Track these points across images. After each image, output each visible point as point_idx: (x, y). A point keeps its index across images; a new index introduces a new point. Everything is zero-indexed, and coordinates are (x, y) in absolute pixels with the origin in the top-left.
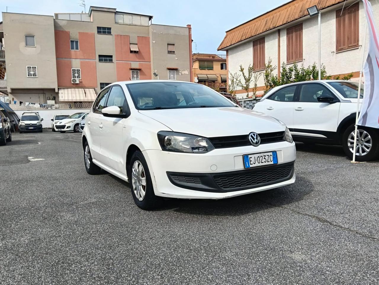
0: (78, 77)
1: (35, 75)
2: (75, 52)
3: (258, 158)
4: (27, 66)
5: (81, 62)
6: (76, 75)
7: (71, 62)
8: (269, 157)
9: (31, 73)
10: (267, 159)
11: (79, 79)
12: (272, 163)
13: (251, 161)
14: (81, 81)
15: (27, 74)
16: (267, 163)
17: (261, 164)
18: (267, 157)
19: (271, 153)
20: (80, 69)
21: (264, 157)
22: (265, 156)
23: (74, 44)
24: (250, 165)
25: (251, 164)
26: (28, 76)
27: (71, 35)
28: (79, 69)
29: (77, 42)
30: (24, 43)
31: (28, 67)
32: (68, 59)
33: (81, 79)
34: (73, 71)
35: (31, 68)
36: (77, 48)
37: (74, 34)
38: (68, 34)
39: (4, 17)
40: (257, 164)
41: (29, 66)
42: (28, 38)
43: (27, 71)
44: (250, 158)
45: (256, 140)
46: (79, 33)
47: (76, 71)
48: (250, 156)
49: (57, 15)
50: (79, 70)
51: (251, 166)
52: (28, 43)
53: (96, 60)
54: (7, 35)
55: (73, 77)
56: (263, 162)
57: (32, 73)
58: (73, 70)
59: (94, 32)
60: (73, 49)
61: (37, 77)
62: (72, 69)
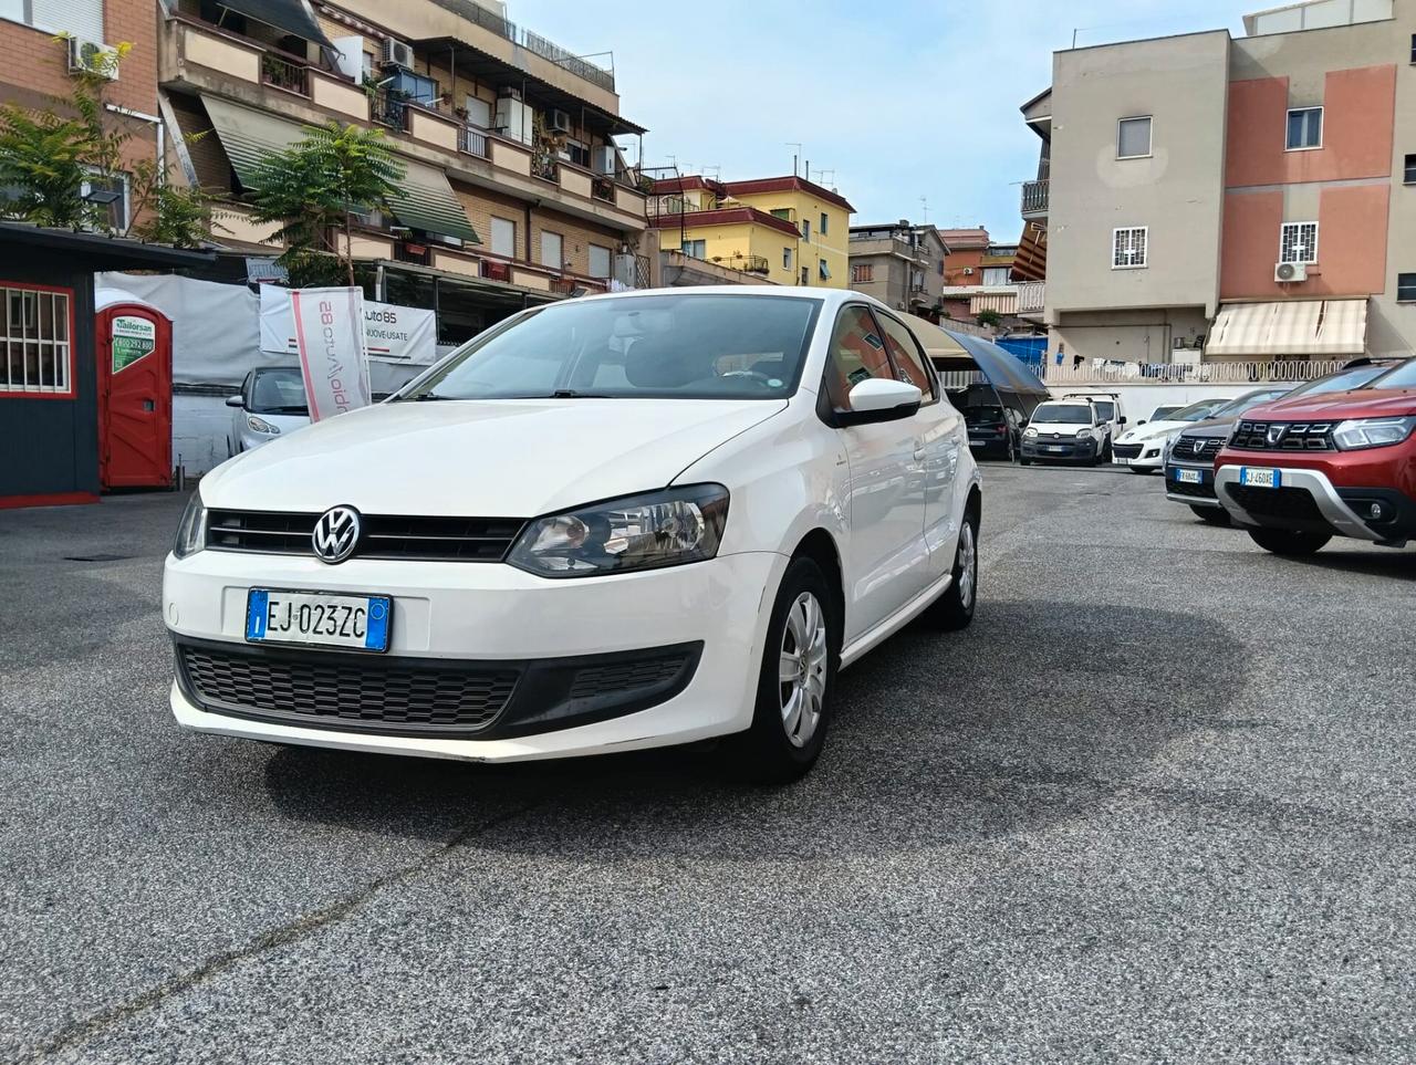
0: (1306, 255)
1: (1137, 259)
2: (1303, 157)
3: (306, 611)
4: (1115, 230)
5: (1325, 196)
6: (1299, 248)
7: (1280, 200)
8: (352, 616)
9: (1125, 252)
10: (339, 623)
11: (1307, 265)
12: (361, 643)
13: (274, 616)
14: (1314, 270)
15: (1114, 257)
16: (336, 640)
17: (310, 638)
18: (340, 615)
19: (364, 603)
20: (1317, 223)
21: (328, 612)
22: (334, 608)
23: (1303, 122)
24: (267, 632)
25: (270, 628)
26: (1117, 264)
27: (1292, 89)
28: (1311, 223)
29: (1315, 115)
30: (1114, 149)
31: (1118, 232)
32: (1272, 189)
33: (1315, 261)
34: (1285, 232)
35: (1128, 237)
36: (1313, 140)
37: (1307, 86)
38: (1279, 87)
39: (1057, 67)
40: (294, 635)
41: (1120, 229)
42: (1129, 129)
43: (1114, 248)
44: (271, 603)
45: (332, 538)
46: (1328, 75)
47: (1299, 234)
48: (272, 597)
49: (1250, 21)
50: (1314, 226)
51: (269, 635)
52: (1127, 146)
53: (1391, 181)
54: (1060, 128)
55: (1284, 256)
56: (321, 633)
57: (1130, 252)
58: (1286, 228)
59: (1393, 63)
60: (1298, 145)
61: (1145, 265)
62: (1283, 225)
